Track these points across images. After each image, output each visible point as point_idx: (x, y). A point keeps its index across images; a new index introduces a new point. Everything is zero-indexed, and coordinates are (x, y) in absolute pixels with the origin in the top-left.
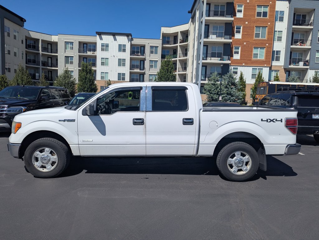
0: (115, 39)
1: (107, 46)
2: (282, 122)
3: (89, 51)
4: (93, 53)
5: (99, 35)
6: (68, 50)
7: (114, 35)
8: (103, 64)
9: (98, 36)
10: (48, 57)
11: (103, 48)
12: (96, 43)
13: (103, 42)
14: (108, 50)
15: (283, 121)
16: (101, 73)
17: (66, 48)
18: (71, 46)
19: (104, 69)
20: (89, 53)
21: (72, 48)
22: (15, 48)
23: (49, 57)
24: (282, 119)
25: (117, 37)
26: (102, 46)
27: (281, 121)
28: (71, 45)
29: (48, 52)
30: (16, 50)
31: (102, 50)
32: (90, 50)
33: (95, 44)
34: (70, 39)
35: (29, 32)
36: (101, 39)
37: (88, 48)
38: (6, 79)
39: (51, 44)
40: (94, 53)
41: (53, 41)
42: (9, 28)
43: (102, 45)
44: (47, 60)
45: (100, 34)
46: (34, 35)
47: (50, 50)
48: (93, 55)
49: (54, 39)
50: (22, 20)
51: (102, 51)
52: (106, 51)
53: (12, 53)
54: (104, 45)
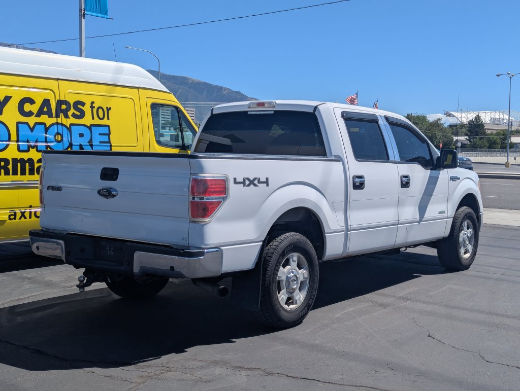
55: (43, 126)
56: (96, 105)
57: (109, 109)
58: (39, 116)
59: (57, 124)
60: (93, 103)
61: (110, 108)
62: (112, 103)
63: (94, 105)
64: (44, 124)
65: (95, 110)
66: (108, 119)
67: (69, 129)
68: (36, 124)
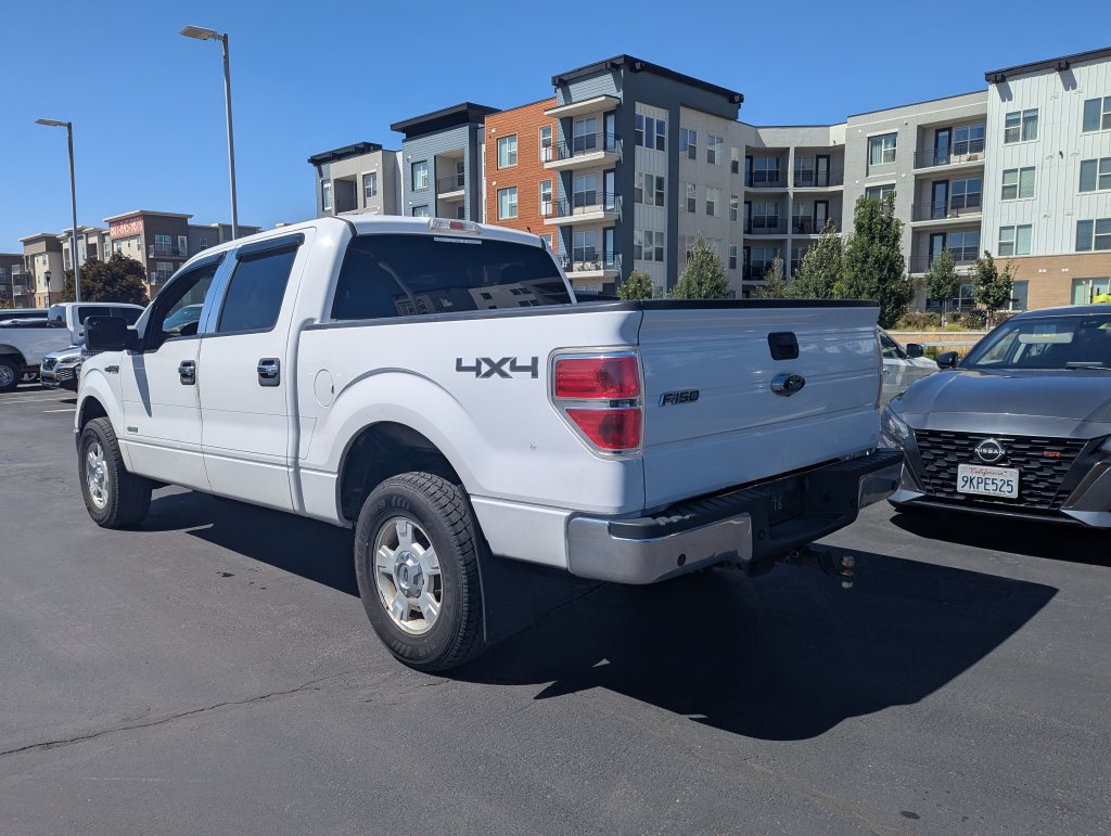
0: (1070, 84)
1: (1031, 118)
2: (535, 375)
3: (956, 154)
4: (969, 160)
5: (996, 82)
6: (880, 164)
7: (1063, 66)
8: (1009, 192)
9: (993, 89)
10: (816, 202)
11: (1011, 133)
12: (986, 118)
13: (1011, 107)
14: (1034, 136)
15: (542, 367)
16: (1002, 228)
17: (870, 160)
18: (890, 148)
19: (1014, 212)
20: (958, 162)
21: (892, 156)
22: (709, 190)
23: (820, 200)
24: (535, 360)
25: (1079, 72)
26: (1008, 123)
27: (533, 369)
28: (889, 145)
29: (816, 185)
30: (714, 196)
31: (1010, 137)
32: (960, 150)
33: (979, 123)
34: (885, 126)
35: (757, 134)
36: (1006, 95)
37: (953, 143)
38: (649, 285)
39: (828, 157)
40: (976, 158)
41: (832, 144)
42: (695, 133)
43: (1010, 118)
44: (813, 211)
45: (1000, 78)
46: (771, 139)
47: (822, 178)
48: (973, 163)
49: (836, 135)
50: (734, 99)
51: (1006, 141)
52: (1025, 139)
53: (701, 208)
54: (1016, 117)
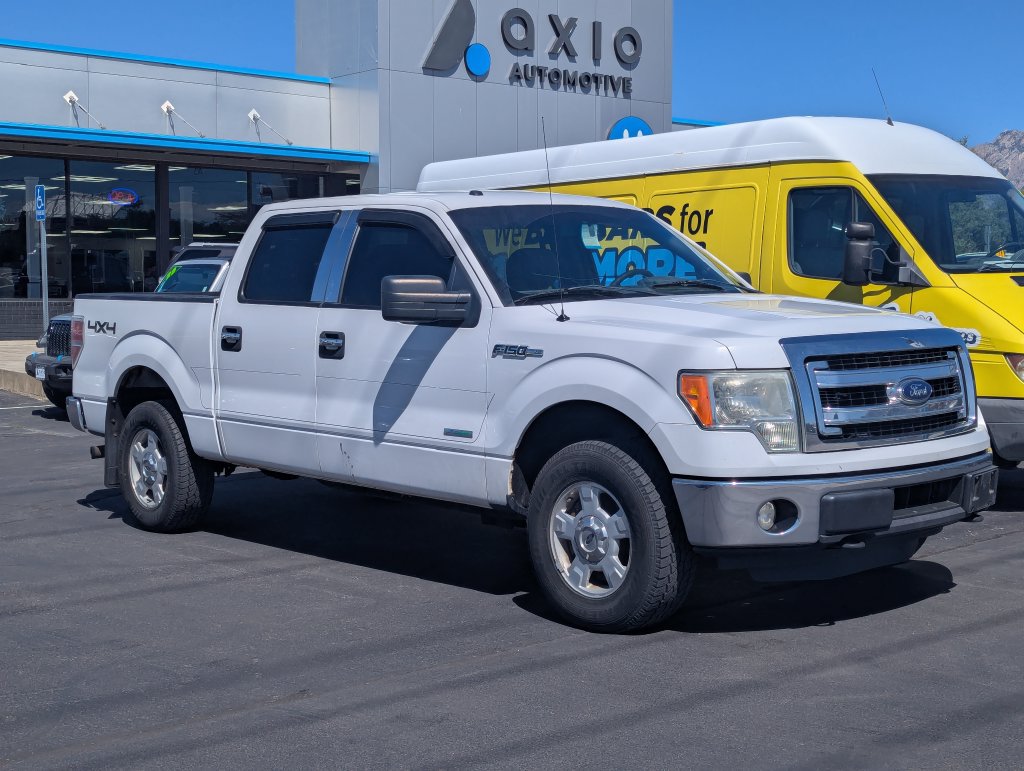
55: (613, 254)
56: (689, 210)
57: (709, 213)
58: (611, 239)
59: (633, 248)
60: (687, 206)
61: (712, 211)
62: (715, 203)
63: (687, 210)
64: (616, 250)
65: (687, 218)
66: (705, 231)
67: (645, 256)
68: (607, 250)
